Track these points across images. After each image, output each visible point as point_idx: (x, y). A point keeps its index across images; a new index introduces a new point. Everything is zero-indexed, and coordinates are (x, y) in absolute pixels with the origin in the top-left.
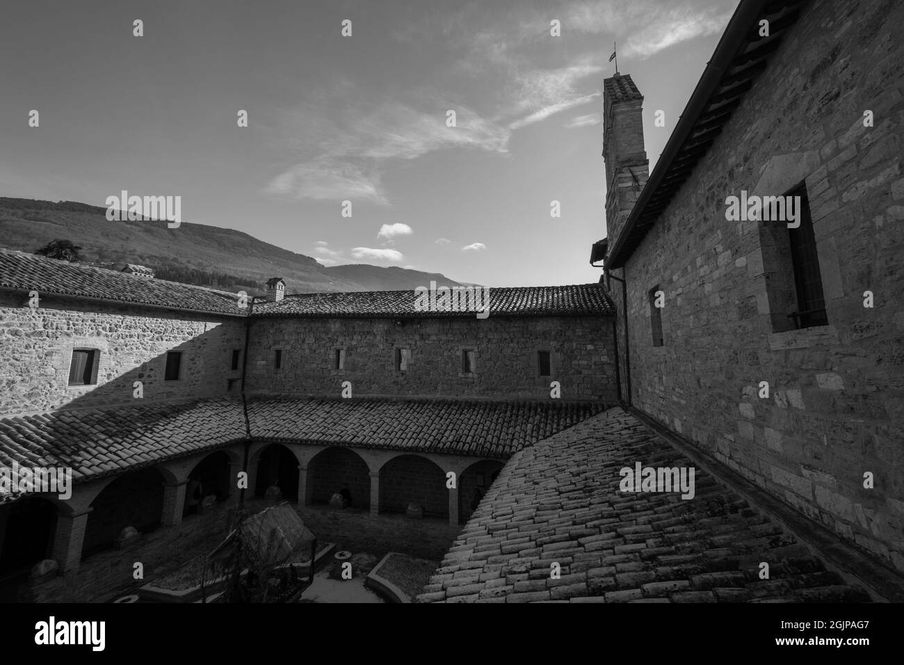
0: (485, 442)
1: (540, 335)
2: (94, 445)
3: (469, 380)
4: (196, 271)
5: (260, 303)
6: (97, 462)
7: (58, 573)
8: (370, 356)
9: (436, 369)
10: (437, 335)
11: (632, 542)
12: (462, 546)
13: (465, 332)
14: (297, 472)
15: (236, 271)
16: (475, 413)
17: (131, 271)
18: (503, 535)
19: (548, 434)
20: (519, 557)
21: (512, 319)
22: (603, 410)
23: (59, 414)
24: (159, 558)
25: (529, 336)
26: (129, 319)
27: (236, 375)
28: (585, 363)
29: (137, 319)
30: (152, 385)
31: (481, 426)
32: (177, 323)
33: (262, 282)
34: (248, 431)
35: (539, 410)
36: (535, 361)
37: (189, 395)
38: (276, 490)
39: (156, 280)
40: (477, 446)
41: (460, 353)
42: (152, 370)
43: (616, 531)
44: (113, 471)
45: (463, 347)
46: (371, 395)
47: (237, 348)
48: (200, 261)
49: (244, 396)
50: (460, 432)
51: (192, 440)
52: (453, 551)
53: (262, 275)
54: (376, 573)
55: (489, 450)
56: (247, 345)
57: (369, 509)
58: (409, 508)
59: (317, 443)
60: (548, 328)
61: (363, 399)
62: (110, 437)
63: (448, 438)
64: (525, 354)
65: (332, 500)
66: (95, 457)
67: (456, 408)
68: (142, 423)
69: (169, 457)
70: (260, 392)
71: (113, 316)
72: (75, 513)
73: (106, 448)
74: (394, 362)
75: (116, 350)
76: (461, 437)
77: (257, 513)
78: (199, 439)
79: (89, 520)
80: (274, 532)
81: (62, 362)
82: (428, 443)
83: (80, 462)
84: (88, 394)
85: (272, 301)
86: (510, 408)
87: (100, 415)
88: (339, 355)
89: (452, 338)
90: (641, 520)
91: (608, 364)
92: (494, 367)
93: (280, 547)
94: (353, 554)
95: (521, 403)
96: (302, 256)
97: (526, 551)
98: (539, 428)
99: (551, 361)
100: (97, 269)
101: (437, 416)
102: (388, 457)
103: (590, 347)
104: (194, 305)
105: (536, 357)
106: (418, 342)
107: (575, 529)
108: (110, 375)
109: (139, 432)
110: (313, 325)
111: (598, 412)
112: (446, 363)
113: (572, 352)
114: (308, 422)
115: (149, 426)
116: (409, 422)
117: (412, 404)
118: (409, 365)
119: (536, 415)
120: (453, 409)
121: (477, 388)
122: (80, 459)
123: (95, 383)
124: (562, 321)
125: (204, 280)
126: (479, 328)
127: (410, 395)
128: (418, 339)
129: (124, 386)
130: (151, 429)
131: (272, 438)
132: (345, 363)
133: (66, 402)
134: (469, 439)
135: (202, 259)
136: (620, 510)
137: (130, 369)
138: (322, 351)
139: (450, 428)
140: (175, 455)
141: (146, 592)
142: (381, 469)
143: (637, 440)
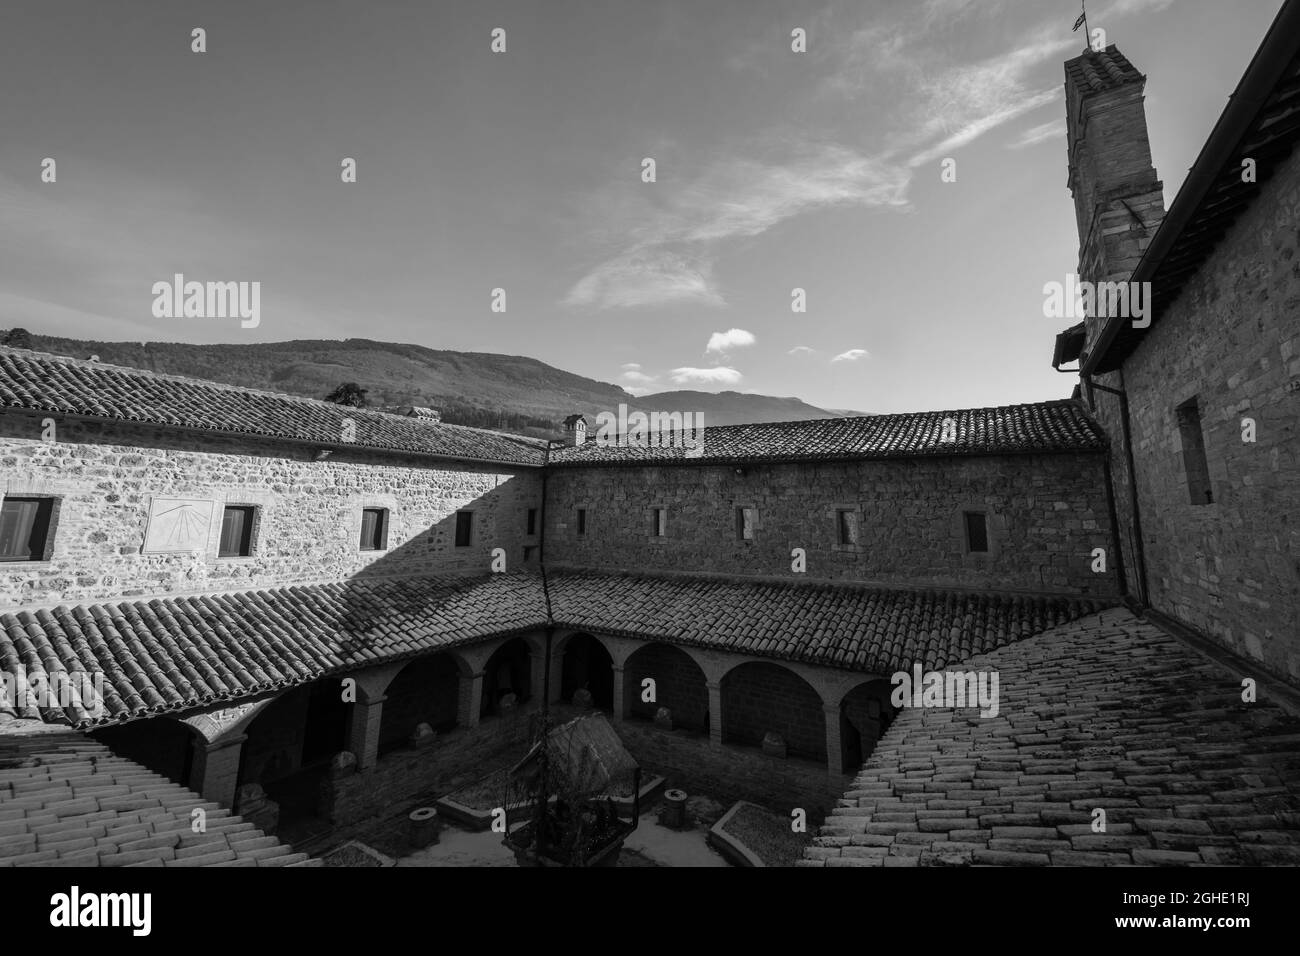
0: (880, 651)
1: (965, 486)
2: (386, 621)
3: (848, 555)
4: (484, 411)
5: (557, 448)
6: (390, 642)
7: (356, 768)
8: (701, 519)
9: (797, 538)
10: (796, 487)
11: (1168, 846)
12: (852, 809)
13: (841, 482)
14: (611, 673)
15: (527, 409)
16: (861, 605)
17: (416, 416)
18: (920, 801)
19: (988, 645)
20: (949, 839)
21: (916, 462)
22: (1092, 612)
23: (352, 584)
24: (457, 766)
25: (945, 488)
26: (417, 472)
27: (533, 541)
28: (1054, 531)
29: (424, 471)
30: (442, 552)
31: (872, 627)
32: (465, 476)
33: (557, 421)
34: (550, 615)
35: (971, 606)
36: (959, 530)
37: (481, 565)
38: (584, 694)
39: (442, 424)
40: (867, 657)
41: (832, 515)
42: (441, 533)
43: (1132, 822)
44: (406, 654)
45: (837, 506)
46: (703, 573)
47: (533, 507)
48: (488, 398)
49: (543, 569)
50: (838, 633)
51: (487, 622)
52: (837, 815)
53: (558, 412)
54: (723, 828)
55: (888, 664)
56: (544, 503)
57: (709, 733)
58: (766, 739)
59: (634, 636)
60: (980, 476)
61: (694, 578)
62: (402, 613)
63: (820, 642)
64: (940, 517)
65: (658, 716)
66: (387, 635)
67: (830, 596)
68: (434, 599)
69: (463, 641)
70: (562, 564)
71: (400, 469)
72: (370, 701)
73: (398, 626)
74: (734, 527)
75: (405, 509)
76: (840, 641)
77: (565, 723)
78: (494, 621)
79: (384, 709)
80: (586, 751)
81: (353, 525)
82: (790, 648)
83: (374, 641)
84: (379, 561)
85: (572, 445)
86: (918, 600)
87: (391, 586)
88: (658, 517)
89: (819, 493)
90: (1183, 809)
91: (1098, 534)
92: (889, 537)
93: (594, 772)
94: (689, 795)
95: (938, 594)
96: (605, 384)
97: (962, 833)
98: (972, 635)
99: (988, 529)
100: (383, 414)
101: (802, 607)
102: (731, 663)
103: (1060, 505)
104: (485, 453)
105: (960, 521)
106: (768, 499)
107: (1051, 808)
108: (400, 538)
109: (430, 608)
110: (622, 475)
111: (1081, 615)
112: (812, 529)
113: (1027, 513)
114: (622, 607)
115: (441, 602)
116: (759, 614)
117: (763, 588)
118: (756, 532)
119: (965, 615)
120: (825, 599)
121: (863, 568)
122: (373, 637)
123: (385, 548)
124: (1006, 464)
125: (492, 421)
126: (861, 477)
127: (759, 575)
128: (767, 493)
129: (414, 553)
130: (443, 606)
131: (579, 625)
132: (667, 527)
133: (359, 569)
134: (854, 645)
135: (488, 395)
136: (1139, 786)
137: (419, 532)
138: (637, 511)
139: (822, 626)
140: (470, 639)
141: (444, 806)
142: (722, 680)
143: (1165, 667)
